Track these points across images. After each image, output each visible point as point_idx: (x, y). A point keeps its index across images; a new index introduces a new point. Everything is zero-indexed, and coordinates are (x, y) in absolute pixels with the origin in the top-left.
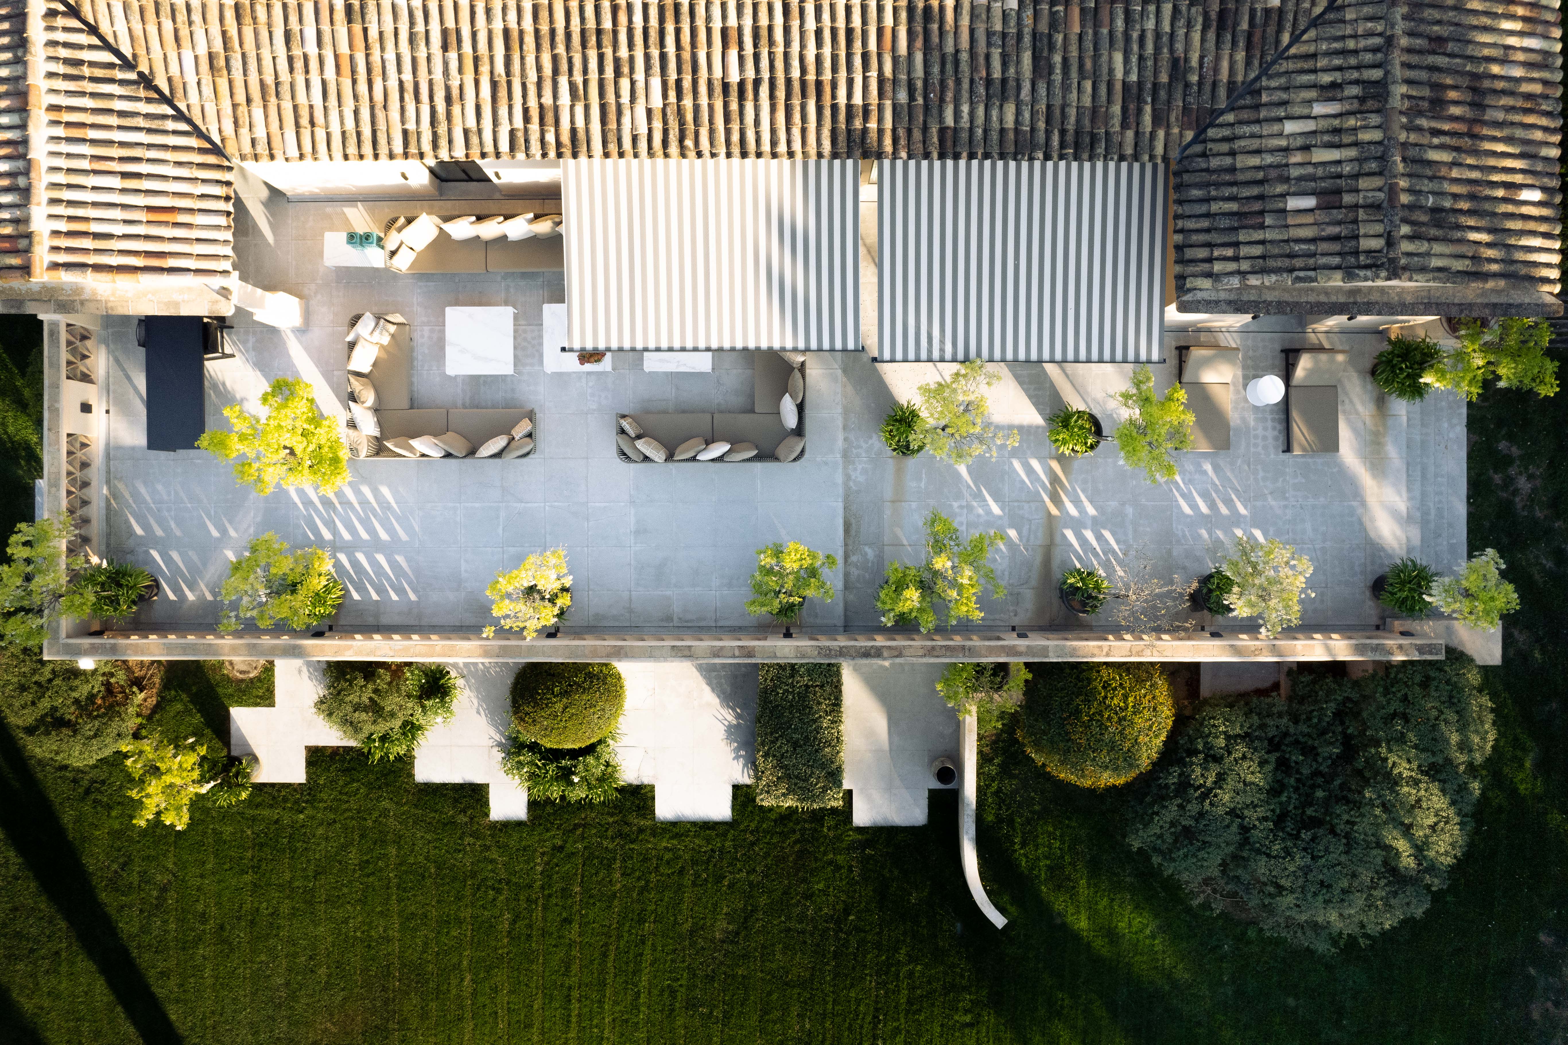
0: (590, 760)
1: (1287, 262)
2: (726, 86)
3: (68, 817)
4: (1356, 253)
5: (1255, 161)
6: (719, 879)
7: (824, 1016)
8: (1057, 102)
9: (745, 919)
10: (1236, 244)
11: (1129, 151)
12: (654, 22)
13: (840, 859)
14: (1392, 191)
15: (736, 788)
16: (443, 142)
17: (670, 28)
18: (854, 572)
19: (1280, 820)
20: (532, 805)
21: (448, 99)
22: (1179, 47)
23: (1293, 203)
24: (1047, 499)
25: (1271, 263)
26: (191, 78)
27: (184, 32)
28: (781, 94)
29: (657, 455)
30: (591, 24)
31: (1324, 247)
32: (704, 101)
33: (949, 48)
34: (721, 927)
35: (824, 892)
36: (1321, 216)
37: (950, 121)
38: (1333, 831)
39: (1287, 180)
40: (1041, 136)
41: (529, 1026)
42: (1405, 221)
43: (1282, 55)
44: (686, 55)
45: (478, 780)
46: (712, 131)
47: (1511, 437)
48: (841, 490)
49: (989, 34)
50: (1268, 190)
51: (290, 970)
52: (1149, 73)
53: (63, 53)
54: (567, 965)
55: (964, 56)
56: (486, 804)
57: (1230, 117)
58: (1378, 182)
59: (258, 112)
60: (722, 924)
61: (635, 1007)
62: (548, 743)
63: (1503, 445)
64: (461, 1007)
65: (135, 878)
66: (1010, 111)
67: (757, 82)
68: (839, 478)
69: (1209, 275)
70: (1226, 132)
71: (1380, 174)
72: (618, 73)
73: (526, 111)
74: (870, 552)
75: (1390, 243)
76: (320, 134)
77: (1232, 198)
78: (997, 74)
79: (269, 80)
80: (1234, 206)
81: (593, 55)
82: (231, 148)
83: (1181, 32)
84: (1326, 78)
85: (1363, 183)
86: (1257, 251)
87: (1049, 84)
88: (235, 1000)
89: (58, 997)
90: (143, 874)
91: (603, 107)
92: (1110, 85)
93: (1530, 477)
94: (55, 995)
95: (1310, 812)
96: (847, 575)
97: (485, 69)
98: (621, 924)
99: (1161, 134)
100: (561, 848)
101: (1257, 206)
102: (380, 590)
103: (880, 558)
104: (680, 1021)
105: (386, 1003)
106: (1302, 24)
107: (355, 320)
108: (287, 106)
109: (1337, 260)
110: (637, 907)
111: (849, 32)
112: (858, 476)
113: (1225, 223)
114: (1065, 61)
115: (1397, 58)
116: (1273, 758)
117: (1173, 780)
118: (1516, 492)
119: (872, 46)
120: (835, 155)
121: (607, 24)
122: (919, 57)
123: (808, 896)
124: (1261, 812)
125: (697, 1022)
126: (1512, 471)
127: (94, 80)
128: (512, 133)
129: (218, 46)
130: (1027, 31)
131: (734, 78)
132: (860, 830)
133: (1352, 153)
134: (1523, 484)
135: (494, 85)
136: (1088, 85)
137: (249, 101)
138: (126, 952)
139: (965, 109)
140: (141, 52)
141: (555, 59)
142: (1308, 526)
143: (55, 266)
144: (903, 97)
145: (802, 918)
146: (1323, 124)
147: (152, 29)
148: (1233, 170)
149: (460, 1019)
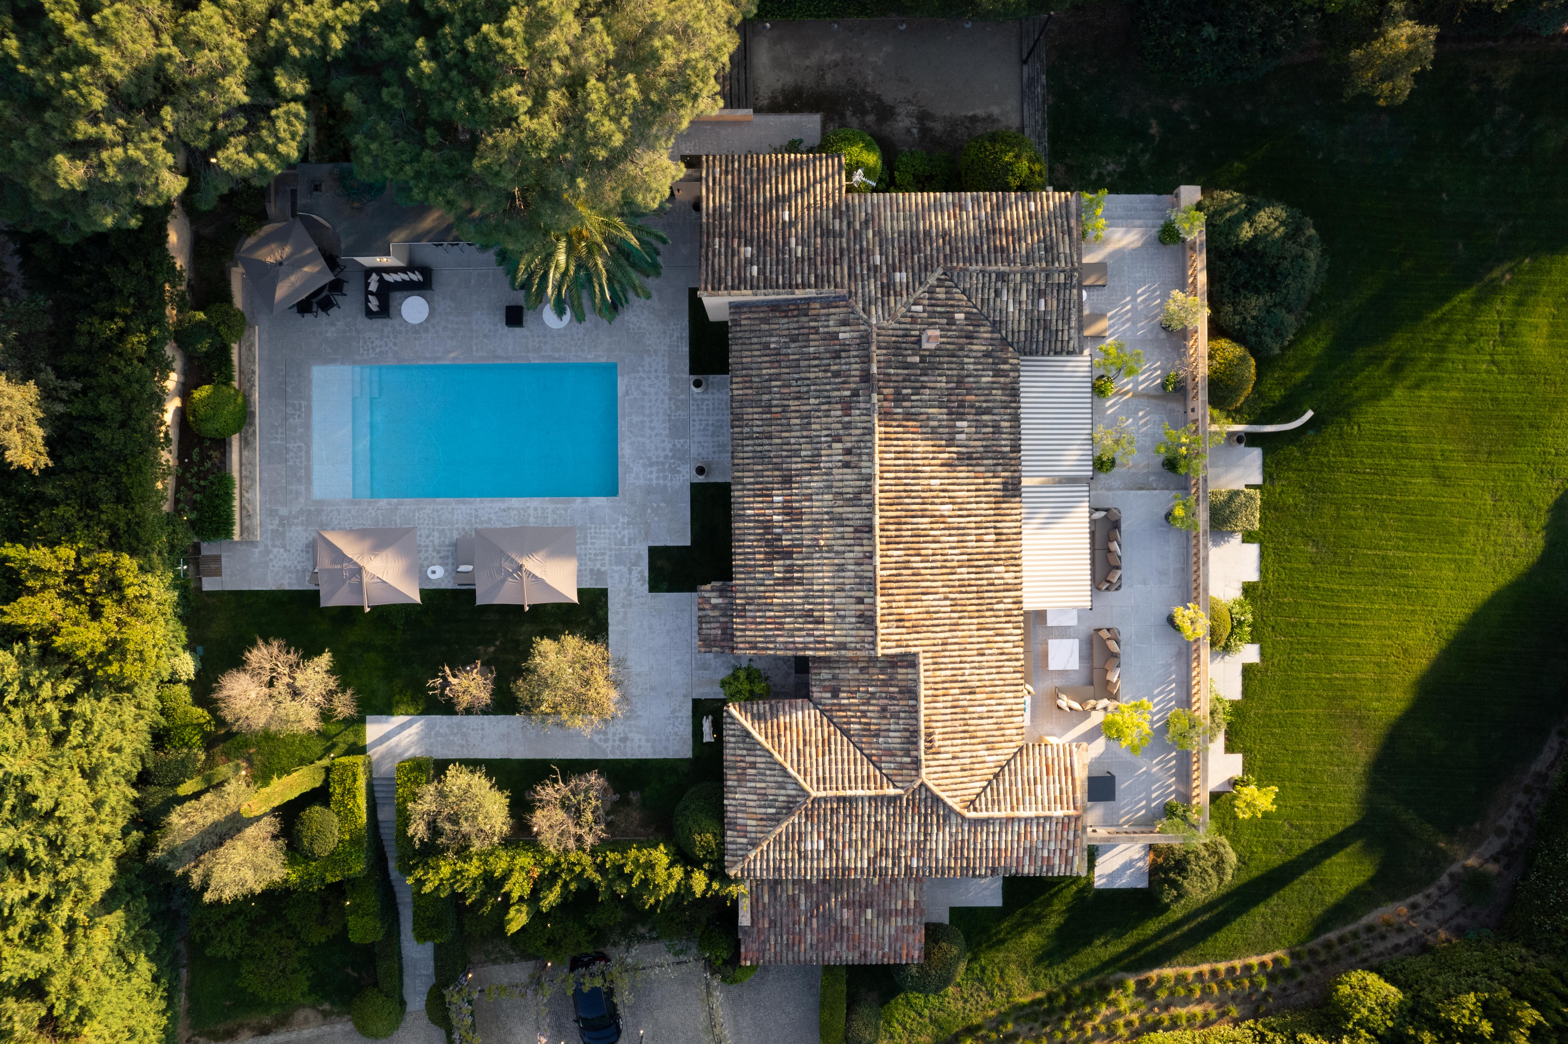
0: (1234, 611)
1: (1066, 311)
2: (997, 541)
3: (1255, 874)
4: (1065, 284)
5: (1023, 323)
6: (1288, 550)
7: (1354, 498)
8: (1000, 404)
9: (1307, 537)
10: (1057, 331)
11: (1017, 374)
12: (974, 570)
13: (1278, 490)
14: (1042, 270)
15: (1243, 541)
16: (1018, 656)
17: (976, 563)
18: (1161, 485)
19: (1272, 289)
20: (1253, 642)
21: (1002, 654)
22: (979, 354)
23: (1042, 308)
24: (1126, 397)
25: (1066, 317)
26: (995, 758)
27: (979, 759)
28: (1000, 518)
29: (1119, 572)
30: (975, 595)
31: (1061, 296)
32: (1002, 549)
33: (981, 449)
34: (1310, 549)
35: (1294, 498)
36: (1049, 298)
37: (1008, 449)
38: (1277, 265)
39: (1032, 310)
40: (1012, 411)
41: (1359, 645)
42: (1053, 264)
43: (981, 313)
44: (986, 556)
45: (1240, 668)
46: (1013, 546)
47: (1089, 173)
48: (1125, 492)
49: (976, 433)
50: (1036, 318)
51: (1331, 764)
52: (990, 367)
53: (990, 806)
54: (1328, 625)
55: (984, 443)
56: (1252, 664)
57: (1004, 332)
58: (1037, 276)
59: (1007, 732)
60: (1309, 548)
61: (1349, 591)
62: (1229, 630)
63: (1093, 177)
64: (1349, 679)
65: (1286, 841)
66: (1003, 424)
67: (995, 528)
68: (1120, 492)
69: (1068, 342)
70: (1010, 334)
71: (1034, 275)
72: (993, 585)
73: (1006, 622)
74: (1152, 478)
75: (1063, 271)
76: (1015, 707)
77: (1038, 332)
78: (991, 430)
79: (996, 727)
80: (1041, 332)
81: (986, 595)
82: (1020, 744)
83: (974, 354)
84: (992, 295)
85: (1037, 281)
86: (1060, 322)
87: (994, 408)
88: (1345, 792)
89: (1342, 881)
90: (1284, 837)
91: (1004, 591)
92: (993, 383)
93: (1108, 164)
94: (1341, 883)
95: (1267, 275)
96: (1162, 489)
97: (991, 639)
98: (1310, 598)
99: (1011, 361)
100: (1273, 628)
101: (1042, 322)
102: (1171, 700)
103: (1154, 474)
104: (1356, 570)
105: (1347, 716)
106: (970, 304)
107: (1059, 708)
108: (1005, 720)
109: (1068, 291)
110: (1301, 590)
111: (977, 490)
112: (1117, 484)
113: (1048, 335)
114: (985, 401)
115: (989, 268)
116: (1243, 292)
117: (1253, 339)
118: (1114, 171)
119: (982, 481)
120: (1020, 496)
121: (975, 589)
122: (985, 462)
123: (1296, 505)
124: (1268, 298)
125: (1356, 561)
126: (1105, 173)
127: (998, 795)
128: (1014, 628)
129: (984, 746)
130: (975, 418)
131: (994, 537)
132: (1264, 481)
133: (1024, 285)
134: (1110, 168)
135: (997, 635)
136: (994, 392)
137: (1003, 735)
138: (1321, 845)
139: (1003, 442)
140: (986, 777)
141: (988, 610)
142: (1137, 275)
143: (1075, 808)
144: (1000, 468)
145: (1307, 509)
146: (1011, 296)
147: (978, 772)
148: (1026, 332)
149: (1355, 679)
